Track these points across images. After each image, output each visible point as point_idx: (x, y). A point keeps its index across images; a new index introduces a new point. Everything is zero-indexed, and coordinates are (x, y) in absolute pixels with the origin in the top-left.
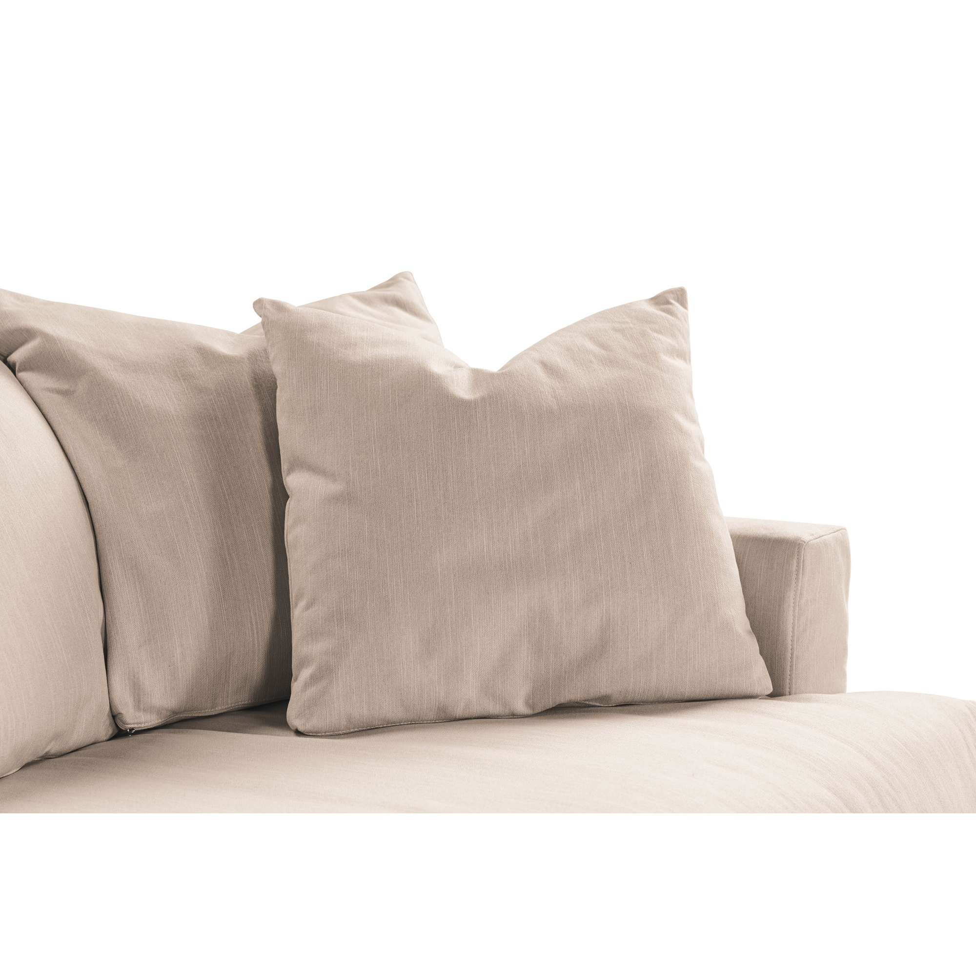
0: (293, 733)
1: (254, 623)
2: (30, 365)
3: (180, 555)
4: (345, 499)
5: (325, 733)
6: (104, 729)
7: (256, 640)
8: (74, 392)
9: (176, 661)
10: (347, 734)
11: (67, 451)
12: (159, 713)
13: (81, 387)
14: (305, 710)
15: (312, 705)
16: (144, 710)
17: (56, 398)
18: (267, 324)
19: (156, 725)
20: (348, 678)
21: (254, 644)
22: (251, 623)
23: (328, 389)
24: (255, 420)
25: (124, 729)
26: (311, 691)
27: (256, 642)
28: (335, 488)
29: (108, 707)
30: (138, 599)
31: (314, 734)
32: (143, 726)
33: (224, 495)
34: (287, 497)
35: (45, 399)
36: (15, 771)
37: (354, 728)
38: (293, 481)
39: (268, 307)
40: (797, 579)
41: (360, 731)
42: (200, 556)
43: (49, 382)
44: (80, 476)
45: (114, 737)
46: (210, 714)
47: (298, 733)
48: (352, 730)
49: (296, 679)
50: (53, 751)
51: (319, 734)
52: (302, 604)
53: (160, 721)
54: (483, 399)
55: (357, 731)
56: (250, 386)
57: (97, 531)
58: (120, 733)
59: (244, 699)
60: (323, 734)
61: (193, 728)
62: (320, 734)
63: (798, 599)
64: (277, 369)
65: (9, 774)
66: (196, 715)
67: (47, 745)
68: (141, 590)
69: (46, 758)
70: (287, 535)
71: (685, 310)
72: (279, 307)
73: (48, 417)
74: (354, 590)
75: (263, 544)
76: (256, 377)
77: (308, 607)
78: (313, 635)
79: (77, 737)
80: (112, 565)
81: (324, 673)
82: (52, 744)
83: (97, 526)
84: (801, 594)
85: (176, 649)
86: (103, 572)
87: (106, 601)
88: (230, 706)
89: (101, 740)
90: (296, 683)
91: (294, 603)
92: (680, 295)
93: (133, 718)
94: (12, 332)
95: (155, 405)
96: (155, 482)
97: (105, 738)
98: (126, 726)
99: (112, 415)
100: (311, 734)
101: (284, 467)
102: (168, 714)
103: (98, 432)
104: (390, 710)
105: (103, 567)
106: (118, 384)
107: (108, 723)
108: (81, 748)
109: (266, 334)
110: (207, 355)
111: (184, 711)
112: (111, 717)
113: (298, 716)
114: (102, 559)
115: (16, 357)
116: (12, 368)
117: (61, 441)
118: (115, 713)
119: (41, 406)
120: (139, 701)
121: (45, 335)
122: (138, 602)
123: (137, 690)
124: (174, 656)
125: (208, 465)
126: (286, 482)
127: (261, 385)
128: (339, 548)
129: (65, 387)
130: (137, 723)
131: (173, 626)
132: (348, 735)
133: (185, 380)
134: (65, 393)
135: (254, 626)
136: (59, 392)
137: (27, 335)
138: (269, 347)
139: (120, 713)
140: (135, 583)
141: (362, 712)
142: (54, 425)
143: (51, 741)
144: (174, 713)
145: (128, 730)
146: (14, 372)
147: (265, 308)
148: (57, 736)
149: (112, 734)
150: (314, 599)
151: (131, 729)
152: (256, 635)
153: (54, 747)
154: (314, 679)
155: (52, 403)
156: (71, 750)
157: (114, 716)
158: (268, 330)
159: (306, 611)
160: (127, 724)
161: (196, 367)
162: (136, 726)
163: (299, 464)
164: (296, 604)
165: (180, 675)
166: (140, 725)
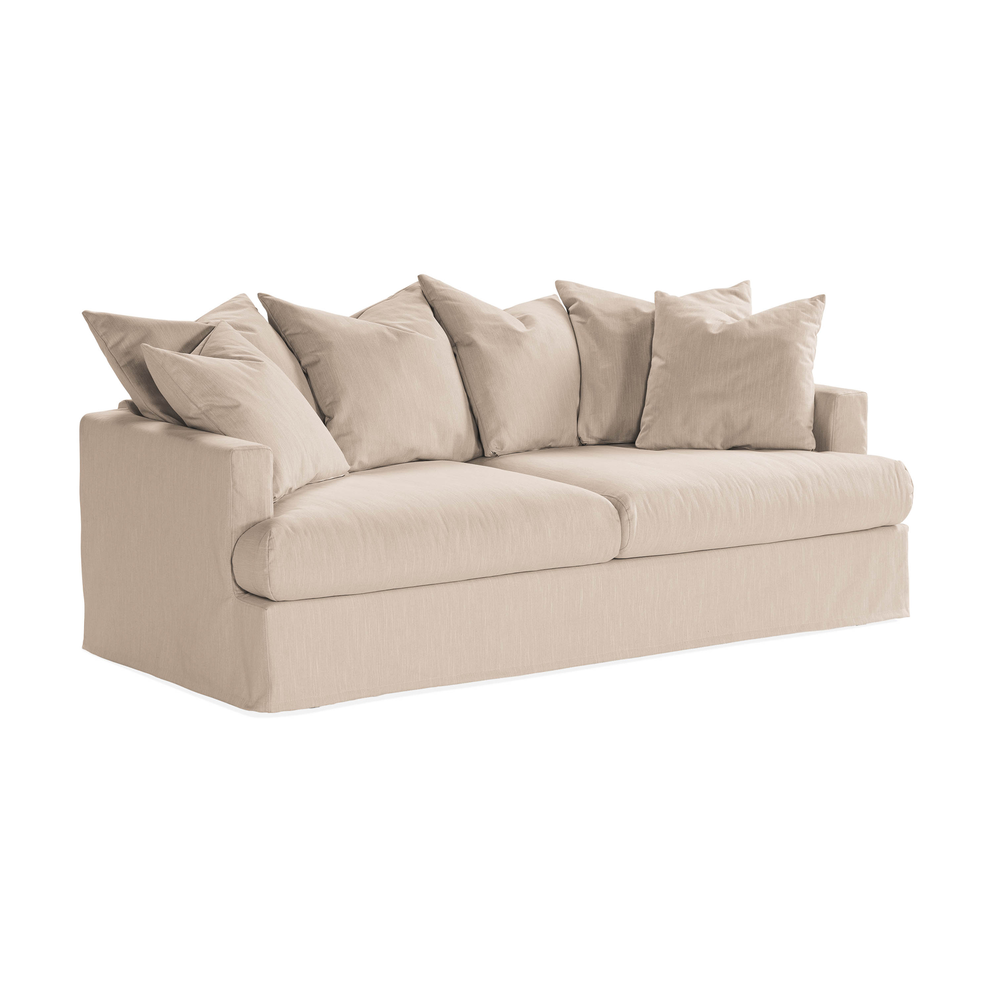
0: (636, 448)
2: (573, 312)
3: (610, 384)
5: (646, 449)
6: (573, 441)
8: (586, 323)
11: (578, 344)
12: (596, 439)
13: (589, 321)
14: (640, 440)
15: (642, 439)
16: (590, 438)
17: (579, 324)
18: (657, 301)
19: (594, 443)
25: (583, 442)
28: (663, 362)
29: (576, 434)
30: (592, 398)
32: (590, 442)
35: (575, 325)
37: (657, 448)
40: (834, 409)
41: (659, 449)
43: (579, 319)
44: (580, 353)
45: (579, 445)
47: (638, 448)
53: (597, 442)
54: (720, 334)
58: (581, 443)
63: (835, 416)
64: (657, 319)
65: (534, 450)
66: (610, 442)
67: (550, 443)
68: (593, 395)
71: (824, 304)
73: (575, 332)
75: (642, 383)
76: (649, 321)
79: (562, 443)
80: (584, 385)
81: (649, 428)
84: (836, 415)
85: (603, 417)
86: (582, 388)
87: (581, 398)
88: (624, 440)
92: (822, 298)
93: (585, 439)
94: (570, 299)
96: (607, 357)
97: (574, 444)
102: (599, 440)
103: (591, 338)
104: (670, 443)
107: (577, 440)
108: (564, 447)
110: (636, 311)
111: (606, 440)
113: (638, 443)
115: (570, 309)
117: (577, 340)
120: (589, 434)
121: (581, 302)
123: (588, 430)
124: (602, 420)
126: (652, 361)
129: (583, 320)
130: (588, 441)
131: (603, 408)
133: (626, 321)
134: (583, 323)
136: (581, 323)
137: (578, 300)
138: (655, 310)
139: (581, 436)
140: (591, 392)
141: (659, 442)
144: (602, 440)
146: (568, 314)
148: (553, 440)
149: (578, 443)
151: (586, 443)
153: (552, 444)
154: (645, 430)
155: (578, 326)
156: (560, 447)
157: (579, 439)
158: (656, 303)
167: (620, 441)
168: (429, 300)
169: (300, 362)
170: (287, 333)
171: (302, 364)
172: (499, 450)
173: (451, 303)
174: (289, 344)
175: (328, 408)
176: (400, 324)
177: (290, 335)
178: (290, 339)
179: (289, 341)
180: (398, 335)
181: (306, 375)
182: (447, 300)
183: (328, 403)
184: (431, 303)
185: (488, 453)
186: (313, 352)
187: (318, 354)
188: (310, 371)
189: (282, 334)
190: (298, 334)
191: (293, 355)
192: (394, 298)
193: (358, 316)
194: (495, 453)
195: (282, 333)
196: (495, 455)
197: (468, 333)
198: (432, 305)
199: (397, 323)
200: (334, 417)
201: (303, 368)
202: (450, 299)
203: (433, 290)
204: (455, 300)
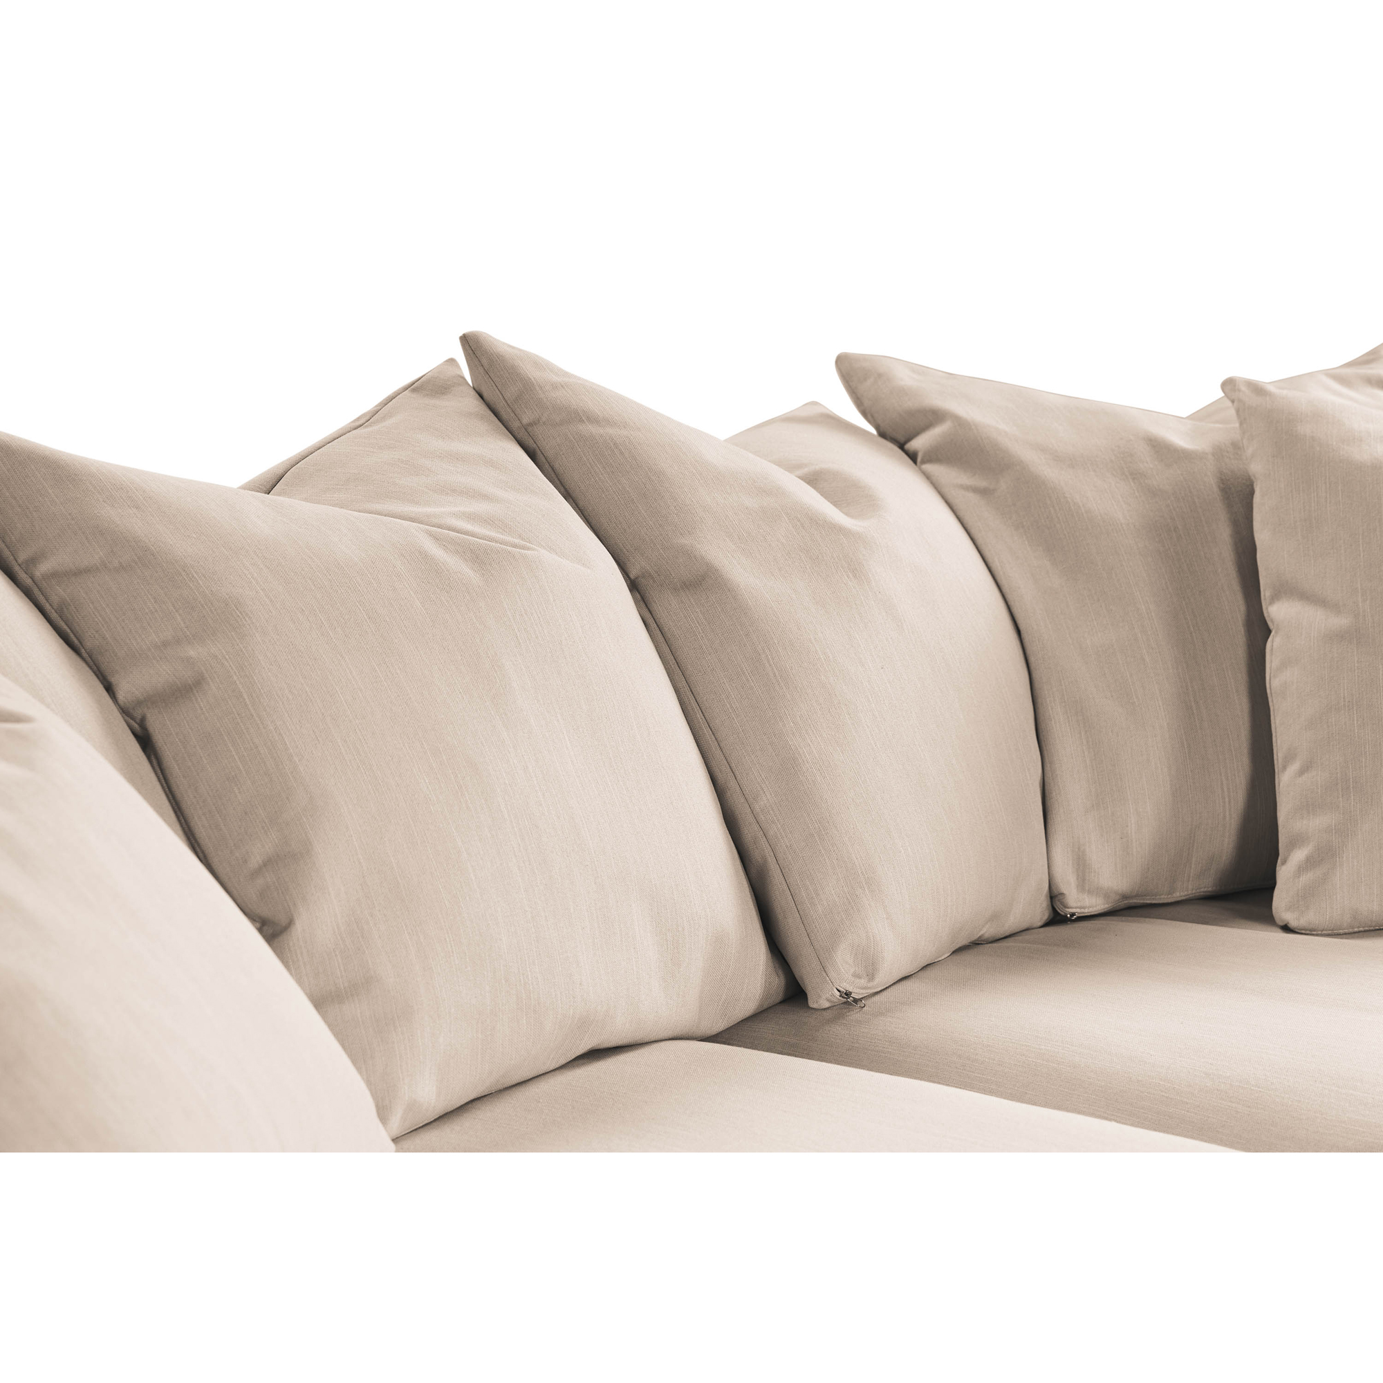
0: (1279, 930)
1: (1225, 789)
2: (935, 456)
3: (1135, 700)
4: (1352, 637)
5: (1322, 931)
6: (1040, 912)
7: (1227, 811)
9: (1129, 832)
10: (1349, 934)
11: (991, 565)
12: (1106, 896)
13: (1004, 485)
14: (1298, 901)
15: (1306, 897)
16: (1090, 892)
17: (971, 496)
18: (1244, 412)
19: (1100, 912)
20: (1356, 864)
21: (1224, 817)
22: (1222, 789)
23: (1328, 496)
24: (1224, 534)
25: (1063, 914)
26: (1306, 878)
27: (1227, 813)
28: (1340, 622)
29: (1047, 885)
30: (1084, 753)
31: (1308, 932)
32: (1087, 911)
33: (1189, 627)
34: (1269, 631)
35: (960, 498)
36: (946, 955)
37: (1359, 927)
38: (1277, 611)
39: (1243, 388)
41: (1365, 931)
42: (1160, 703)
43: (964, 478)
44: (1009, 597)
45: (1048, 924)
46: (1165, 901)
47: (1286, 929)
48: (1356, 930)
49: (1284, 862)
50: (987, 936)
51: (1313, 933)
52: (1294, 768)
53: (1107, 906)
55: (1361, 931)
56: (1216, 489)
57: (1032, 666)
58: (1057, 918)
59: (1207, 885)
60: (1320, 932)
61: (1150, 917)
62: (1315, 933)
64: (1256, 468)
65: (940, 959)
66: (1148, 902)
68: (1088, 742)
69: (976, 944)
70: (1270, 680)
72: (1257, 389)
73: (965, 522)
74: (1365, 753)
76: (1224, 478)
77: (1302, 772)
78: (1309, 806)
79: (1013, 921)
80: (1052, 709)
81: (1324, 857)
82: (987, 926)
83: (1032, 659)
85: (1130, 818)
86: (1041, 718)
87: (1045, 753)
88: (1190, 892)
89: (1035, 926)
90: (1284, 868)
91: (1280, 766)
93: (1078, 901)
94: (912, 413)
95: (1098, 509)
96: (1101, 606)
97: (1040, 924)
98: (1067, 910)
99: (1045, 521)
100: (1303, 932)
101: (1265, 593)
102: (1118, 897)
103: (1026, 543)
105: (1041, 710)
106: (1052, 482)
107: (1044, 905)
108: (1014, 934)
109: (1241, 424)
110: (1160, 449)
111: (1137, 896)
112: (1049, 898)
113: (1289, 908)
114: (1039, 701)
115: (917, 444)
116: (913, 457)
117: (982, 552)
118: (1056, 892)
119: (955, 508)
120: (1084, 880)
121: (957, 419)
122: (1084, 757)
123: (1081, 865)
124: (1127, 826)
125: (1168, 588)
126: (1268, 613)
127: (1230, 489)
128: (1344, 698)
129: (982, 483)
130: (1080, 908)
131: (1128, 788)
132: (1353, 935)
133: (1134, 479)
134: (984, 492)
135: (1226, 793)
136: (975, 490)
137: (934, 417)
138: (1244, 441)
139: (1062, 894)
140: (1080, 733)
141: (1371, 906)
142: (973, 531)
143: (987, 923)
144: (1125, 897)
145: (1069, 916)
146: (915, 462)
147: (1239, 390)
148: (995, 917)
149: (1047, 919)
150: (1311, 762)
151: (1073, 915)
152: (1227, 805)
153: (988, 931)
154: (1311, 863)
155: (969, 502)
156: (1004, 936)
157: (1054, 897)
158: (1245, 419)
159: (1300, 776)
160: (1068, 908)
161: (1147, 463)
162: (1078, 910)
163: (1286, 590)
164: (1285, 768)
165: (1135, 850)
166: (1083, 910)
167: (1178, 895)
168: (515, 425)
169: (109, 688)
170: (43, 568)
171: (121, 696)
172: (863, 982)
173: (601, 431)
174: (54, 616)
175: (260, 882)
176: (454, 514)
177: (54, 575)
178: (58, 593)
179: (55, 599)
180: (479, 557)
181: (145, 741)
182: (581, 421)
183: (256, 860)
184: (522, 435)
185: (822, 996)
186: (165, 644)
187: (192, 653)
188: (160, 726)
189: (22, 576)
190: (88, 570)
191: (78, 659)
192: (384, 419)
193: (271, 484)
194: (848, 994)
195: (17, 568)
196: (848, 1001)
197: (685, 541)
198: (530, 443)
199: (448, 510)
200: (290, 923)
201: (125, 712)
202: (592, 419)
203: (527, 388)
204: (609, 422)
